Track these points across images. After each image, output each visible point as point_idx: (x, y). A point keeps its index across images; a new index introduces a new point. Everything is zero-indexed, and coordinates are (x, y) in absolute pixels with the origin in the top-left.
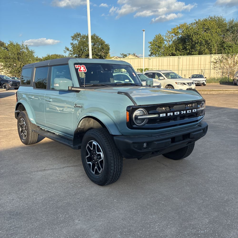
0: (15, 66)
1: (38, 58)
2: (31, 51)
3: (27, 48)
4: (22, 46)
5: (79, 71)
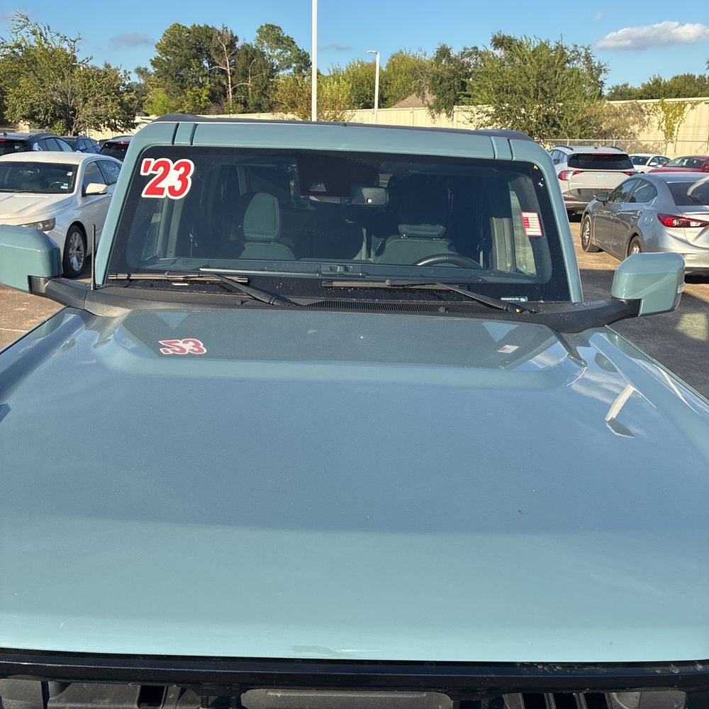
0: (523, 116)
1: (629, 87)
2: (596, 65)
3: (588, 58)
4: (573, 52)
5: (146, 194)
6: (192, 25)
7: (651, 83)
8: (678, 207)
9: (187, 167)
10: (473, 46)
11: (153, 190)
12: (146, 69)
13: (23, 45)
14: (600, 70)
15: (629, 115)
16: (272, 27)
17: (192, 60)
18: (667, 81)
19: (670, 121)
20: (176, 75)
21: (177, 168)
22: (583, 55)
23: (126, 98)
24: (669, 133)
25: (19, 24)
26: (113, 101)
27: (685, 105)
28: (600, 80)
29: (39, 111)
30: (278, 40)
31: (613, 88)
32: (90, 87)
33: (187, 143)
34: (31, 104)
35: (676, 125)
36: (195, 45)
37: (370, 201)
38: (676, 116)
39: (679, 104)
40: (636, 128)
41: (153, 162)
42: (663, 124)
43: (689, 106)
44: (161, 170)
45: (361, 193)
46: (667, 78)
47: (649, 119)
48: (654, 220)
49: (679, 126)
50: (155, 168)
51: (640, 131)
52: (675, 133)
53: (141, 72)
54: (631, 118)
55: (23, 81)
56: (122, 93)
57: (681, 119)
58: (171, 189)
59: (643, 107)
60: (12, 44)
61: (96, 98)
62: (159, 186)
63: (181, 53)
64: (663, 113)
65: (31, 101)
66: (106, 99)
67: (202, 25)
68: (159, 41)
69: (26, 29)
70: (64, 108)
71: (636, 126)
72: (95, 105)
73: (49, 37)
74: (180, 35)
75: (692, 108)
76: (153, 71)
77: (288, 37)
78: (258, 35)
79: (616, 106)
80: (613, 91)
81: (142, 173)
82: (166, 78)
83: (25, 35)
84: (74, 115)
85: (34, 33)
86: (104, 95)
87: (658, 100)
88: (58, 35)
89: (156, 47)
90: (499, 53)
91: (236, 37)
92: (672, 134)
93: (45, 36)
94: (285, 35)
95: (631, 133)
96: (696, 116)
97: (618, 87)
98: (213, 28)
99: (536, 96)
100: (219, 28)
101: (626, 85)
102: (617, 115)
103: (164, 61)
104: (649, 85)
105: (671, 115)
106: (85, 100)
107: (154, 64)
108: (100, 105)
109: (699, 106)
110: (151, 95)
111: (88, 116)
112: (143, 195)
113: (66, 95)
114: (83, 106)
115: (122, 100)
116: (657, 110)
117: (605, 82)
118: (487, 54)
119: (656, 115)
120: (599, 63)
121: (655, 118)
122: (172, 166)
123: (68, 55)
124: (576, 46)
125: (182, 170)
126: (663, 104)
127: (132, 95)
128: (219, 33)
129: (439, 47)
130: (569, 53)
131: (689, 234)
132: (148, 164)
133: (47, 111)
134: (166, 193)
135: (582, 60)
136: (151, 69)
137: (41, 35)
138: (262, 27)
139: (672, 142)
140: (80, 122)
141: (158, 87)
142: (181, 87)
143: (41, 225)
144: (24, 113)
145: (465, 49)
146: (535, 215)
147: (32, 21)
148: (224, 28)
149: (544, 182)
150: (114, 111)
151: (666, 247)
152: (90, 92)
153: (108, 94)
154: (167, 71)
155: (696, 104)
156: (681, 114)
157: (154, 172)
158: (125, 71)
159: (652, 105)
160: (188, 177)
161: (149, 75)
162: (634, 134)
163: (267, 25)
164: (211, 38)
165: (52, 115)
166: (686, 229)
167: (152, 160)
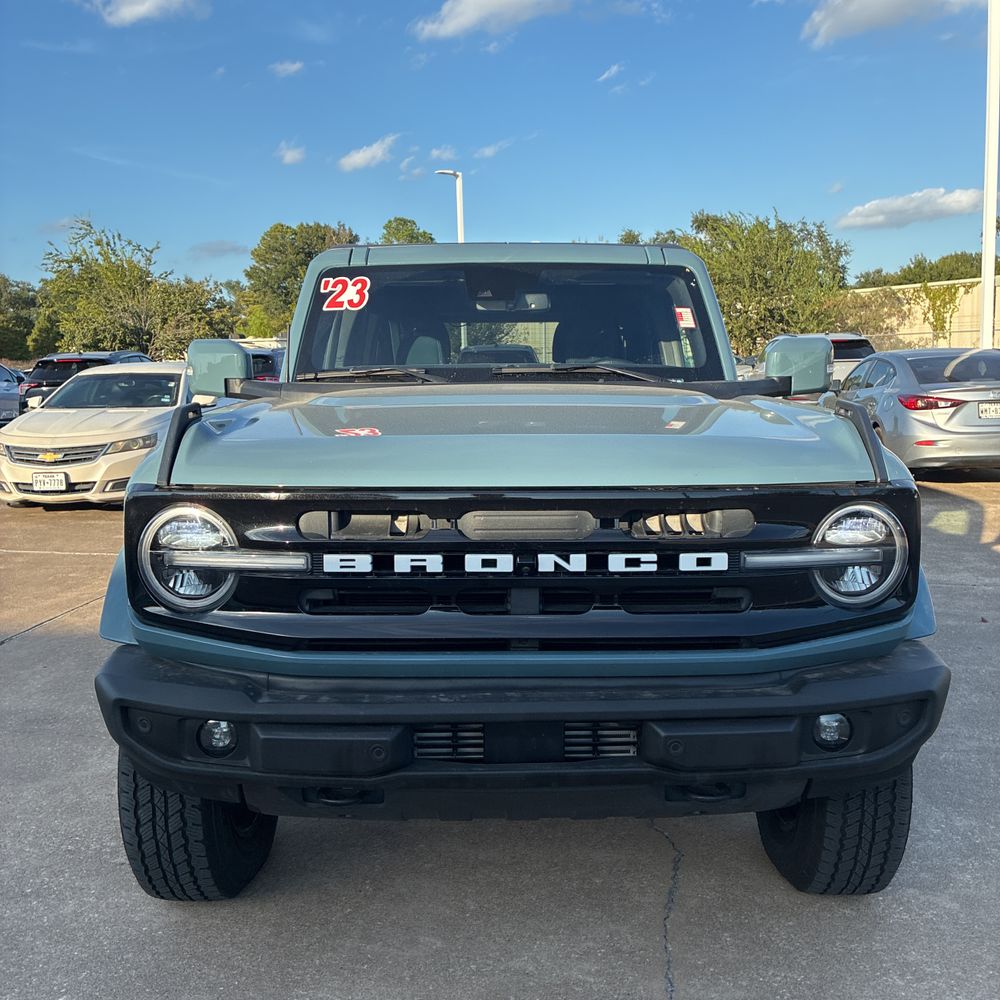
0: (740, 311)
1: (884, 273)
2: (834, 245)
3: (821, 237)
4: (802, 230)
5: (327, 307)
6: (299, 224)
7: (912, 266)
8: (922, 385)
9: (364, 284)
10: (668, 230)
11: (333, 304)
12: (238, 283)
13: (84, 257)
14: (839, 252)
15: (882, 305)
16: (404, 222)
17: (299, 267)
18: (933, 262)
19: (939, 310)
20: (279, 288)
21: (355, 284)
22: (815, 234)
23: (217, 316)
24: (939, 326)
25: (80, 232)
26: (200, 320)
27: (957, 289)
28: (840, 264)
29: (105, 337)
30: (412, 237)
31: (862, 276)
32: (171, 304)
33: (363, 264)
34: (95, 329)
35: (947, 315)
36: (303, 248)
37: (533, 306)
38: (947, 303)
39: (948, 288)
40: (894, 321)
41: (332, 281)
42: (930, 315)
43: (962, 290)
44: (340, 287)
45: (525, 300)
46: (933, 258)
47: (909, 310)
48: (894, 403)
49: (951, 316)
50: (334, 286)
51: (899, 325)
52: (947, 326)
53: (233, 287)
54: (886, 310)
55: (81, 303)
56: (210, 310)
57: (953, 307)
58: (351, 302)
59: (900, 295)
60: (70, 258)
61: (178, 317)
62: (339, 300)
63: (285, 260)
64: (928, 300)
65: (96, 325)
66: (192, 319)
67: (312, 224)
68: (257, 247)
69: (88, 238)
70: (137, 332)
71: (894, 319)
72: (177, 327)
73: (118, 247)
74: (283, 238)
75: (967, 292)
76: (248, 284)
77: (425, 233)
78: (385, 232)
79: (863, 295)
80: (863, 280)
81: (322, 291)
82: (265, 293)
83: (87, 246)
84: (149, 340)
85: (99, 243)
86: (188, 314)
87: (919, 285)
88: (130, 243)
89: (253, 253)
90: (702, 236)
91: (356, 236)
92: (943, 328)
93: (113, 246)
94: (421, 231)
95: (887, 328)
96: (973, 303)
97: (868, 274)
98: (326, 227)
99: (753, 285)
100: (334, 226)
101: (879, 272)
102: (865, 306)
103: (262, 271)
104: (909, 268)
105: (938, 303)
106: (165, 321)
107: (249, 275)
108: (183, 326)
109: (975, 289)
110: (245, 314)
111: (168, 341)
112: (325, 309)
113: (140, 317)
114: (162, 328)
115: (211, 319)
116: (919, 297)
117: (848, 266)
118: (686, 238)
119: (918, 303)
120: (837, 243)
121: (918, 307)
122: (350, 283)
123: (141, 270)
124: (804, 223)
125: (359, 286)
126: (927, 290)
127: (225, 311)
128: (334, 232)
129: (624, 233)
130: (796, 233)
131: (939, 416)
132: (327, 283)
133: (115, 336)
134: (346, 305)
135: (814, 240)
136: (245, 282)
137: (108, 244)
138: (390, 222)
139: (945, 338)
140: (156, 349)
141: (255, 303)
142: (285, 302)
143: (141, 441)
144: (85, 341)
145: (658, 234)
146: (689, 310)
147: (97, 228)
148: (340, 226)
149: (696, 283)
150: (201, 332)
151: (911, 434)
152: (169, 310)
153: (194, 312)
154: (266, 284)
155: (970, 287)
156: (952, 300)
157: (333, 289)
158: (216, 283)
159: (912, 291)
160: (366, 291)
161: (242, 289)
162: (891, 329)
163: (396, 220)
164: (324, 239)
165: (121, 342)
166: (933, 410)
167: (331, 279)
